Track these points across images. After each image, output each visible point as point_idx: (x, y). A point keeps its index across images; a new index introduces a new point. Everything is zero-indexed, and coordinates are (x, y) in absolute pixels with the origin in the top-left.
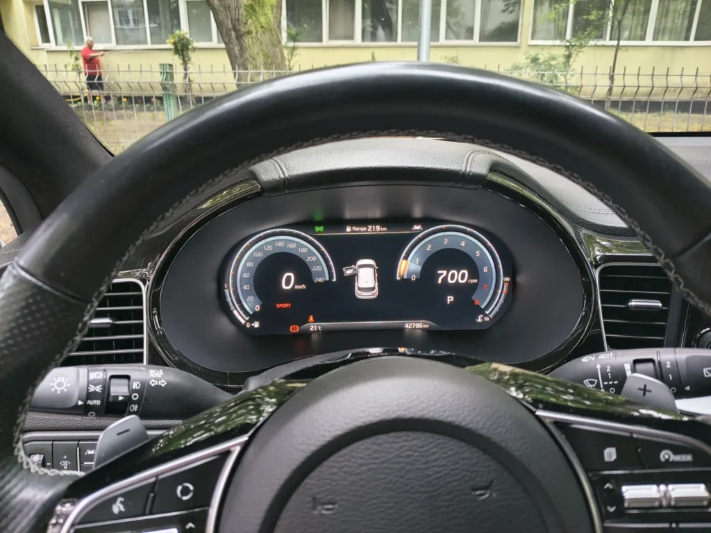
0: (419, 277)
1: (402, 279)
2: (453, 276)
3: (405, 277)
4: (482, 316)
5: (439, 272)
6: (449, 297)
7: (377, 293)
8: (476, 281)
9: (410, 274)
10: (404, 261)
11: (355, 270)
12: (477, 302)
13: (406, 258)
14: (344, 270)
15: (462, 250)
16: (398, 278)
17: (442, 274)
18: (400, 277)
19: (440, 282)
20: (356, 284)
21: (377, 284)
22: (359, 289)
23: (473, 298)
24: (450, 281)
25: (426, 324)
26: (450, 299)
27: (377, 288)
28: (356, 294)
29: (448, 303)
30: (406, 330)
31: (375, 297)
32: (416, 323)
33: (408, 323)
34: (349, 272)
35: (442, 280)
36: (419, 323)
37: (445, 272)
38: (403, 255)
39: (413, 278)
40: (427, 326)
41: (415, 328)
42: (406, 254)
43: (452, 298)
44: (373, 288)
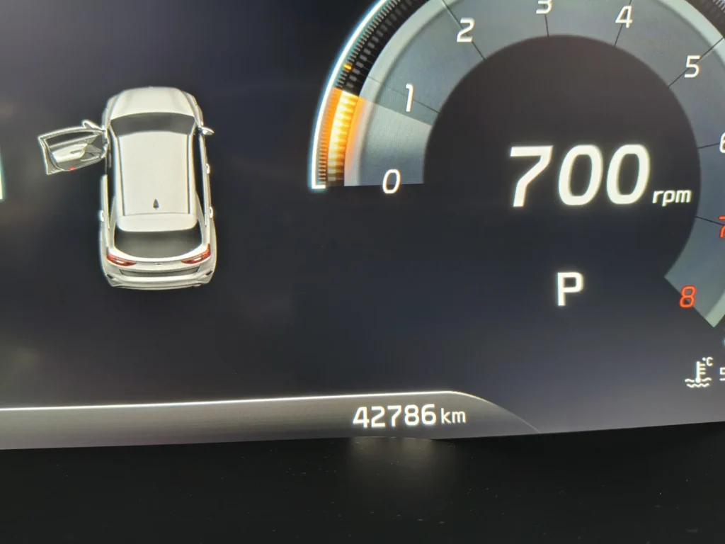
0: (419, 180)
1: (337, 187)
2: (582, 170)
3: (351, 180)
4: (708, 360)
5: (517, 152)
6: (561, 276)
7: (212, 261)
8: (684, 196)
9: (371, 160)
10: (346, 96)
11: (99, 142)
12: (690, 295)
13: (354, 82)
14: (43, 145)
15: (623, 45)
16: (316, 185)
17: (534, 160)
18: (324, 176)
19: (519, 201)
20: (103, 215)
21: (210, 213)
22: (120, 238)
23: (671, 277)
24: (567, 198)
25: (451, 406)
26: (570, 282)
27: (209, 234)
28: (106, 264)
29: (561, 302)
30: (360, 443)
31: (201, 277)
32: (404, 402)
33: (368, 403)
34: (68, 154)
35: (533, 189)
36: (420, 402)
37: (544, 153)
38: (341, 63)
39: (391, 182)
40: (460, 416)
41: (402, 429)
42: (354, 60)
43: (578, 277)
44: (194, 236)
